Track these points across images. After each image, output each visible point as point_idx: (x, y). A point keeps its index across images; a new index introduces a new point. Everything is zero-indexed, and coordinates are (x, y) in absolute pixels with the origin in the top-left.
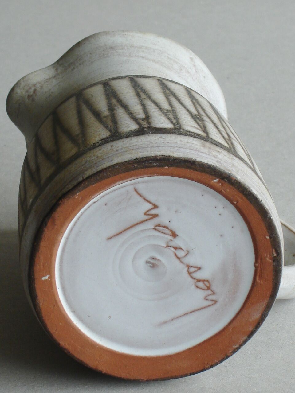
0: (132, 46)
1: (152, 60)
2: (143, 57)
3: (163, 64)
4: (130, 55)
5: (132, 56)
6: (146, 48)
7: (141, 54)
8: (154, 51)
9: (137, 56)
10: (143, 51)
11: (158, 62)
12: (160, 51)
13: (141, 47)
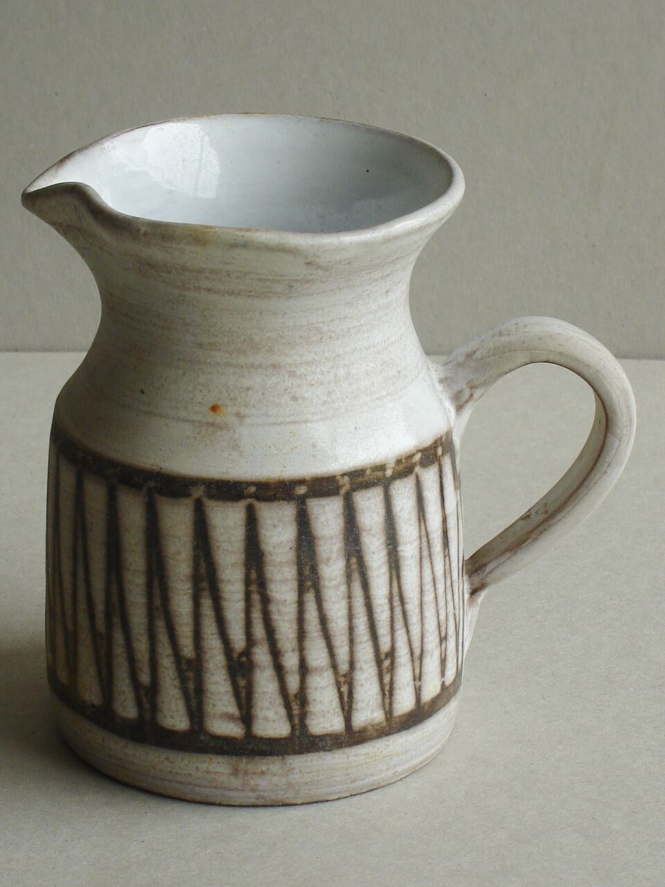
0: (184, 268)
1: (227, 292)
2: (209, 290)
3: (251, 293)
4: (184, 285)
5: (189, 289)
6: (212, 271)
7: (206, 284)
8: (228, 274)
9: (198, 289)
10: (207, 278)
11: (239, 294)
12: (241, 272)
13: (201, 271)
